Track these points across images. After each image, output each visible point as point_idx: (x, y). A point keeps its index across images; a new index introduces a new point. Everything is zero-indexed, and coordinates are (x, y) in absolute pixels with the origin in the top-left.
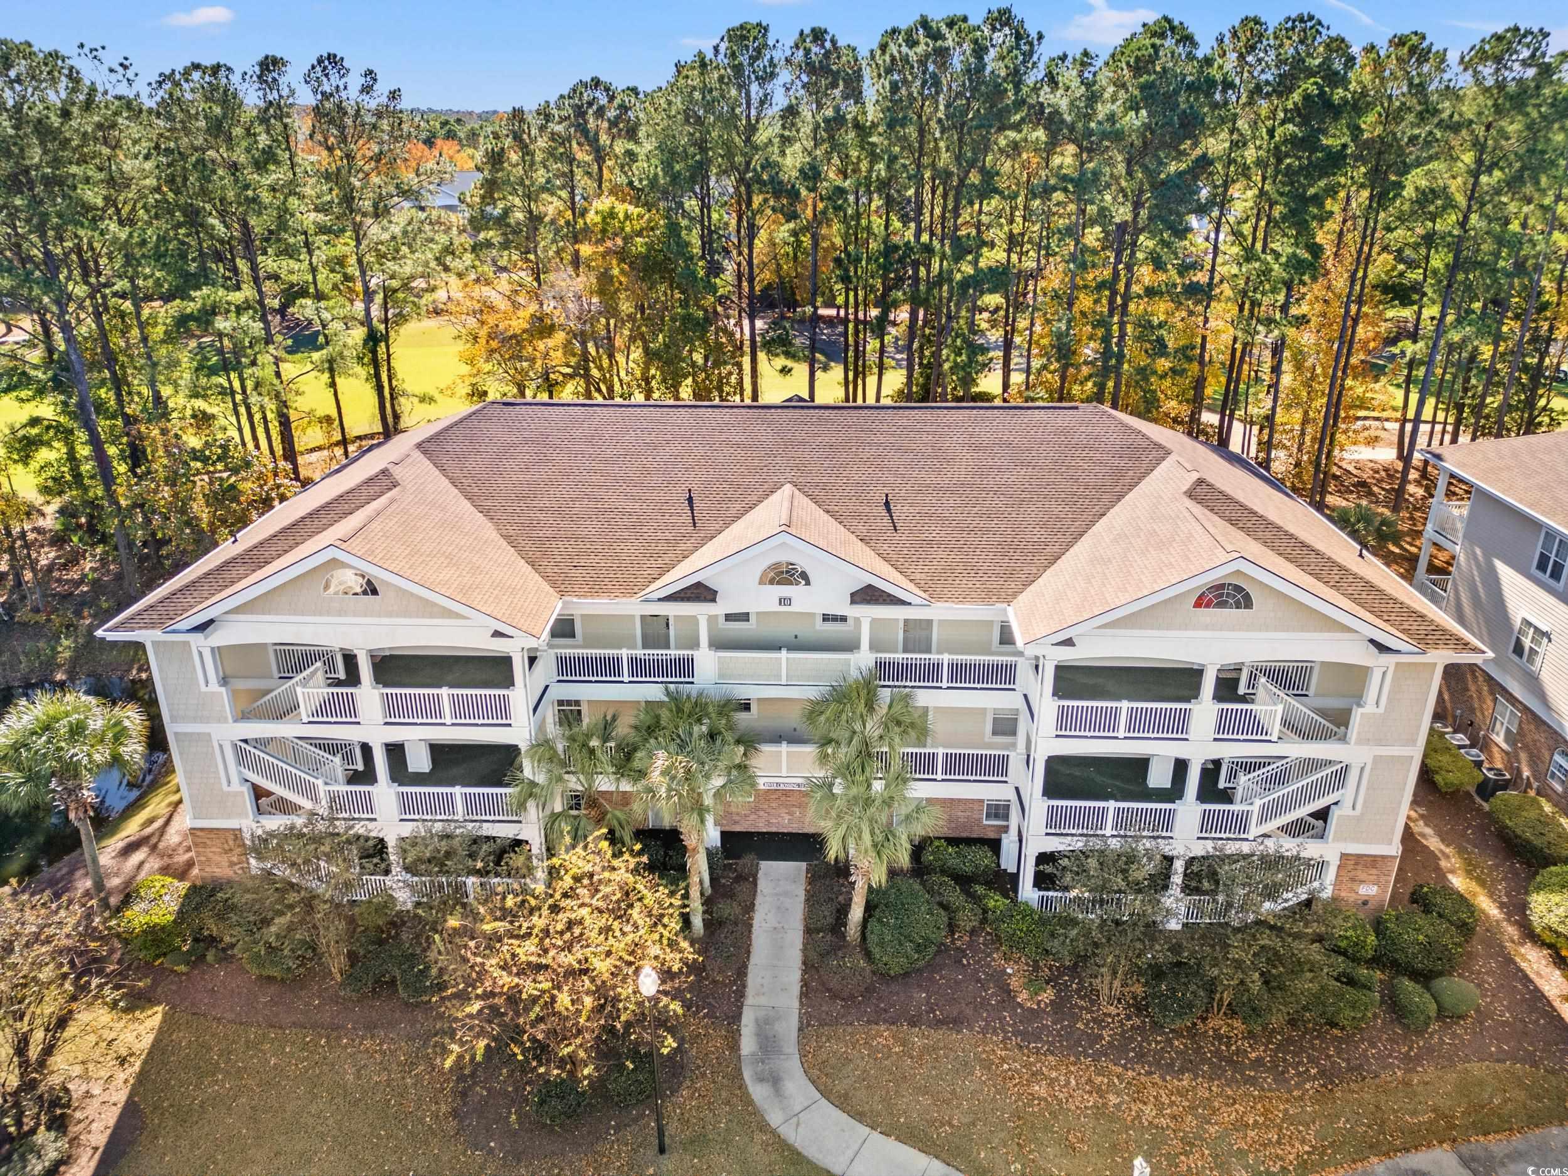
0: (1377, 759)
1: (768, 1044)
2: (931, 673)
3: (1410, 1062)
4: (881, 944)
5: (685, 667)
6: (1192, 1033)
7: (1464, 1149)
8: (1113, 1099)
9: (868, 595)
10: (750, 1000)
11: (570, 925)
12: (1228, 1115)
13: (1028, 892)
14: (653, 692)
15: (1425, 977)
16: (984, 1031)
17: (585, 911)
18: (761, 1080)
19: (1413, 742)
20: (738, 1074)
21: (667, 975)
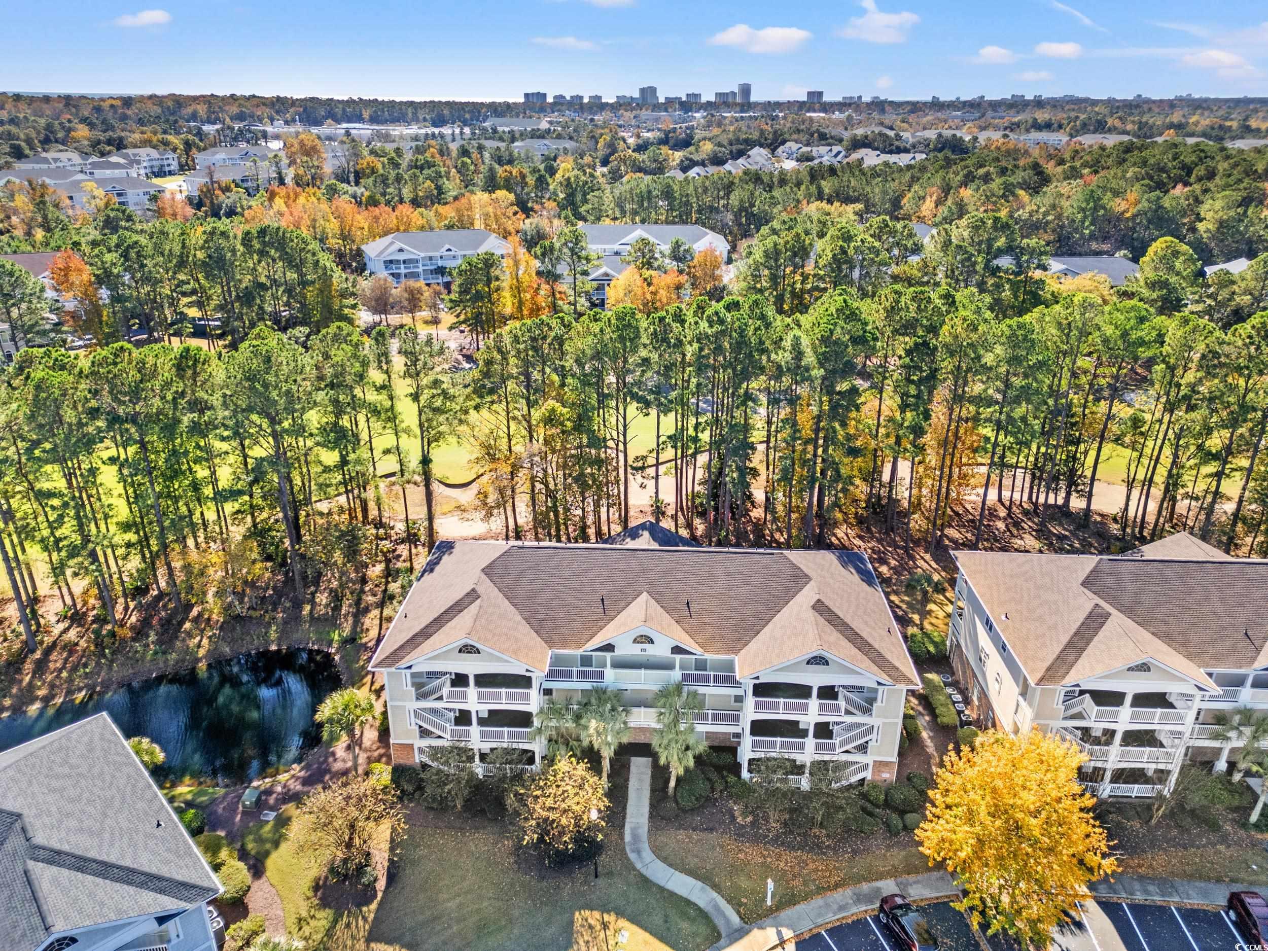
0: (884, 724)
1: (636, 838)
2: (706, 679)
3: (888, 847)
4: (682, 797)
5: (601, 675)
6: (805, 835)
7: (899, 880)
8: (769, 860)
9: (677, 650)
10: (628, 820)
11: (564, 792)
12: (812, 866)
13: (745, 774)
14: (587, 686)
15: (902, 813)
16: (722, 833)
17: (569, 788)
18: (633, 851)
19: (897, 717)
20: (624, 849)
21: (599, 811)
